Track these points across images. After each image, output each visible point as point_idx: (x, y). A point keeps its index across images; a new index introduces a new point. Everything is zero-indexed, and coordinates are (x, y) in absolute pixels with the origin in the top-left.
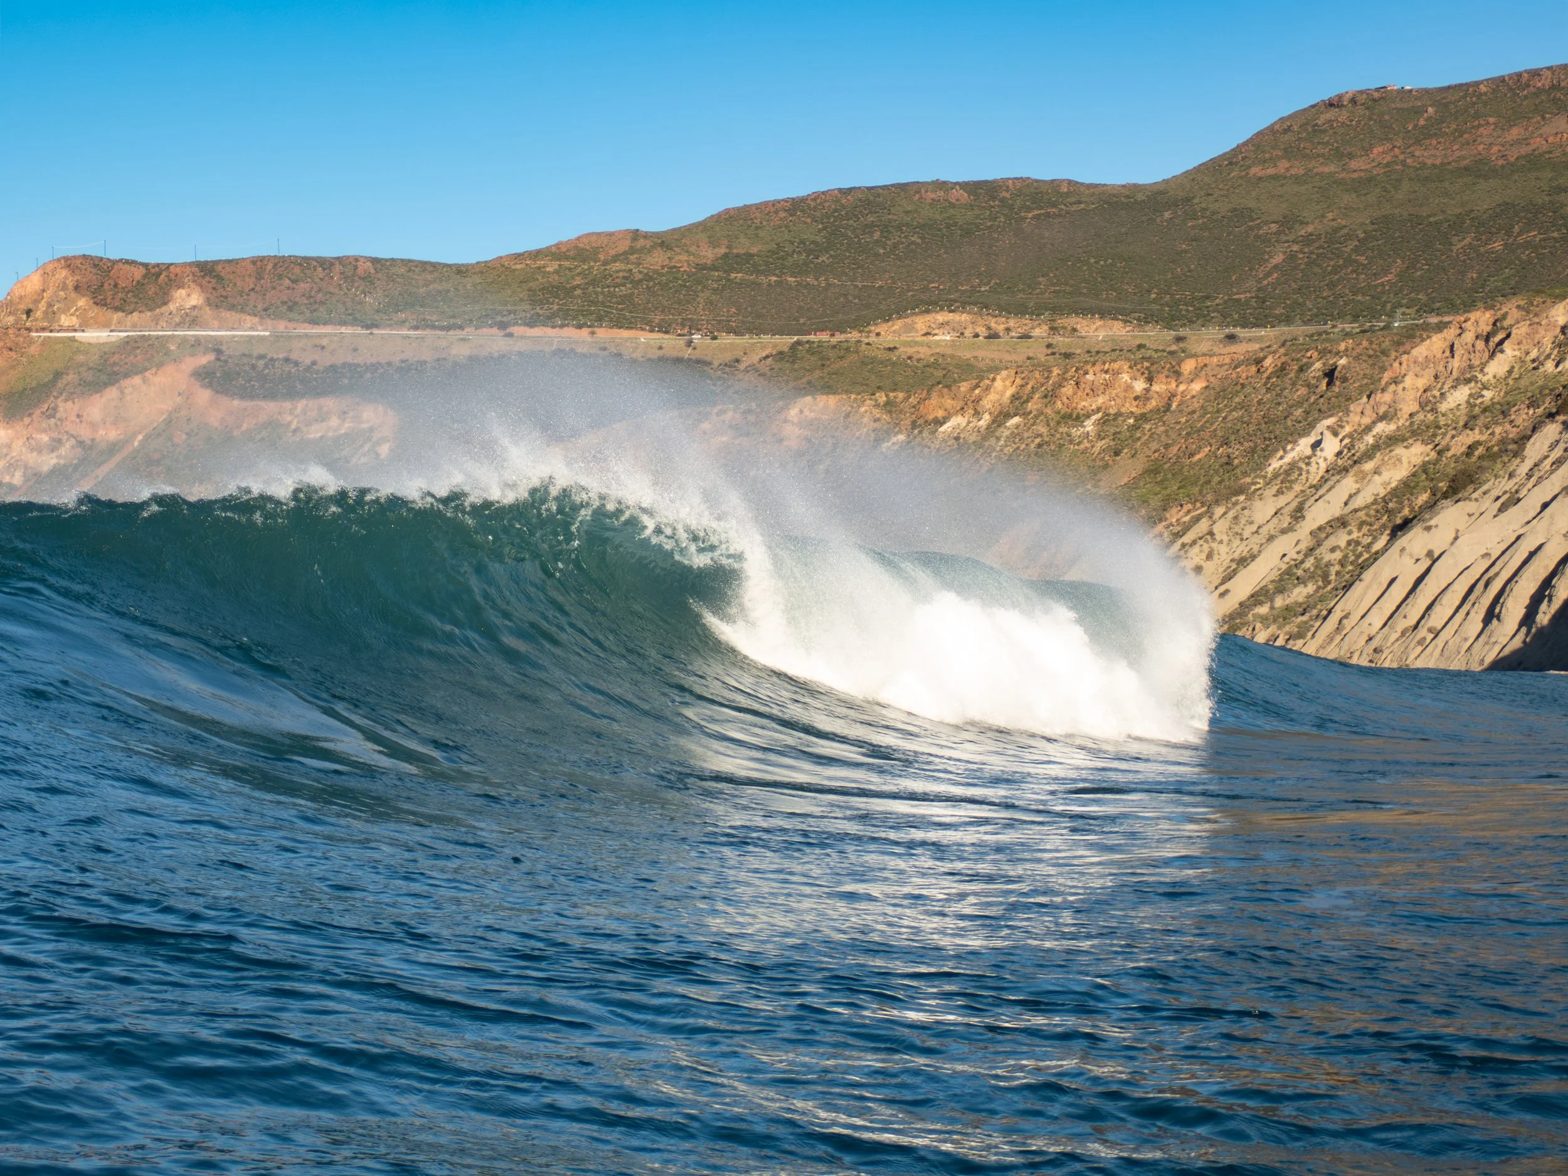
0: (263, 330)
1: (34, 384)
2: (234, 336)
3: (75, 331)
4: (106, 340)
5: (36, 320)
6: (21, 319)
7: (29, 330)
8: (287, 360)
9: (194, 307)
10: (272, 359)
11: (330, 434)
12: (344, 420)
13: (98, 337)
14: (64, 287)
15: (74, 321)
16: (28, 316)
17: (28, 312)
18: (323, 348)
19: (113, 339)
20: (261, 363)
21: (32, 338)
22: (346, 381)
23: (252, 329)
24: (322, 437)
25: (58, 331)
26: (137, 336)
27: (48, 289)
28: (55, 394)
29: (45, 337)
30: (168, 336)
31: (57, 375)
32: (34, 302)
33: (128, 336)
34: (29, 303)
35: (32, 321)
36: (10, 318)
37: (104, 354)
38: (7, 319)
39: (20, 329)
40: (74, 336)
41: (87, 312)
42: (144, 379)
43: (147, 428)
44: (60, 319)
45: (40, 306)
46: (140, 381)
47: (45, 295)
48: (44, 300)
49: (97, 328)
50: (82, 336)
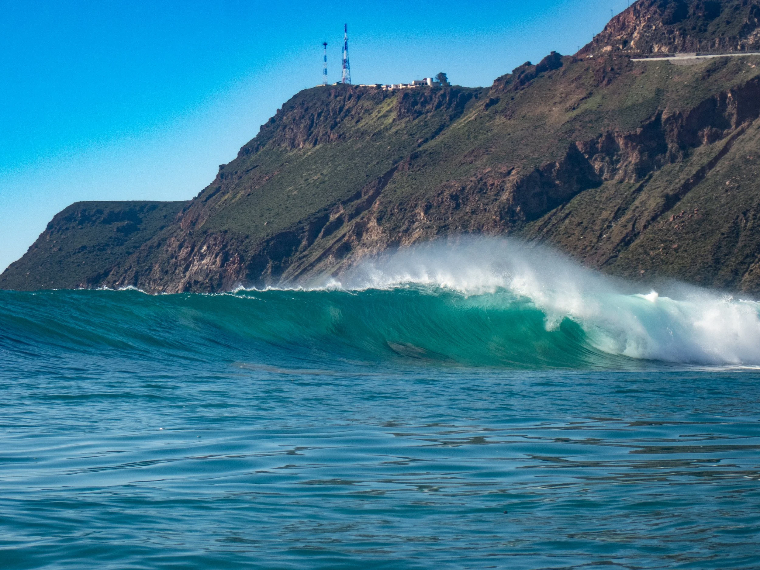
1: (641, 100)
3: (667, 56)
4: (695, 62)
5: (632, 48)
6: (619, 49)
7: (630, 57)
13: (687, 60)
14: (651, 20)
16: (624, 46)
17: (625, 43)
19: (701, 61)
21: (633, 62)
25: (652, 57)
26: (721, 58)
27: (640, 22)
28: (659, 108)
29: (644, 61)
30: (749, 56)
31: (659, 92)
32: (628, 34)
33: (713, 58)
34: (624, 35)
35: (627, 50)
36: (609, 48)
37: (696, 73)
38: (605, 49)
39: (621, 57)
40: (668, 60)
41: (674, 40)
42: (732, 91)
43: (739, 134)
44: (651, 47)
45: (634, 37)
46: (729, 95)
47: (637, 28)
48: (637, 31)
49: (686, 52)
50: (674, 60)
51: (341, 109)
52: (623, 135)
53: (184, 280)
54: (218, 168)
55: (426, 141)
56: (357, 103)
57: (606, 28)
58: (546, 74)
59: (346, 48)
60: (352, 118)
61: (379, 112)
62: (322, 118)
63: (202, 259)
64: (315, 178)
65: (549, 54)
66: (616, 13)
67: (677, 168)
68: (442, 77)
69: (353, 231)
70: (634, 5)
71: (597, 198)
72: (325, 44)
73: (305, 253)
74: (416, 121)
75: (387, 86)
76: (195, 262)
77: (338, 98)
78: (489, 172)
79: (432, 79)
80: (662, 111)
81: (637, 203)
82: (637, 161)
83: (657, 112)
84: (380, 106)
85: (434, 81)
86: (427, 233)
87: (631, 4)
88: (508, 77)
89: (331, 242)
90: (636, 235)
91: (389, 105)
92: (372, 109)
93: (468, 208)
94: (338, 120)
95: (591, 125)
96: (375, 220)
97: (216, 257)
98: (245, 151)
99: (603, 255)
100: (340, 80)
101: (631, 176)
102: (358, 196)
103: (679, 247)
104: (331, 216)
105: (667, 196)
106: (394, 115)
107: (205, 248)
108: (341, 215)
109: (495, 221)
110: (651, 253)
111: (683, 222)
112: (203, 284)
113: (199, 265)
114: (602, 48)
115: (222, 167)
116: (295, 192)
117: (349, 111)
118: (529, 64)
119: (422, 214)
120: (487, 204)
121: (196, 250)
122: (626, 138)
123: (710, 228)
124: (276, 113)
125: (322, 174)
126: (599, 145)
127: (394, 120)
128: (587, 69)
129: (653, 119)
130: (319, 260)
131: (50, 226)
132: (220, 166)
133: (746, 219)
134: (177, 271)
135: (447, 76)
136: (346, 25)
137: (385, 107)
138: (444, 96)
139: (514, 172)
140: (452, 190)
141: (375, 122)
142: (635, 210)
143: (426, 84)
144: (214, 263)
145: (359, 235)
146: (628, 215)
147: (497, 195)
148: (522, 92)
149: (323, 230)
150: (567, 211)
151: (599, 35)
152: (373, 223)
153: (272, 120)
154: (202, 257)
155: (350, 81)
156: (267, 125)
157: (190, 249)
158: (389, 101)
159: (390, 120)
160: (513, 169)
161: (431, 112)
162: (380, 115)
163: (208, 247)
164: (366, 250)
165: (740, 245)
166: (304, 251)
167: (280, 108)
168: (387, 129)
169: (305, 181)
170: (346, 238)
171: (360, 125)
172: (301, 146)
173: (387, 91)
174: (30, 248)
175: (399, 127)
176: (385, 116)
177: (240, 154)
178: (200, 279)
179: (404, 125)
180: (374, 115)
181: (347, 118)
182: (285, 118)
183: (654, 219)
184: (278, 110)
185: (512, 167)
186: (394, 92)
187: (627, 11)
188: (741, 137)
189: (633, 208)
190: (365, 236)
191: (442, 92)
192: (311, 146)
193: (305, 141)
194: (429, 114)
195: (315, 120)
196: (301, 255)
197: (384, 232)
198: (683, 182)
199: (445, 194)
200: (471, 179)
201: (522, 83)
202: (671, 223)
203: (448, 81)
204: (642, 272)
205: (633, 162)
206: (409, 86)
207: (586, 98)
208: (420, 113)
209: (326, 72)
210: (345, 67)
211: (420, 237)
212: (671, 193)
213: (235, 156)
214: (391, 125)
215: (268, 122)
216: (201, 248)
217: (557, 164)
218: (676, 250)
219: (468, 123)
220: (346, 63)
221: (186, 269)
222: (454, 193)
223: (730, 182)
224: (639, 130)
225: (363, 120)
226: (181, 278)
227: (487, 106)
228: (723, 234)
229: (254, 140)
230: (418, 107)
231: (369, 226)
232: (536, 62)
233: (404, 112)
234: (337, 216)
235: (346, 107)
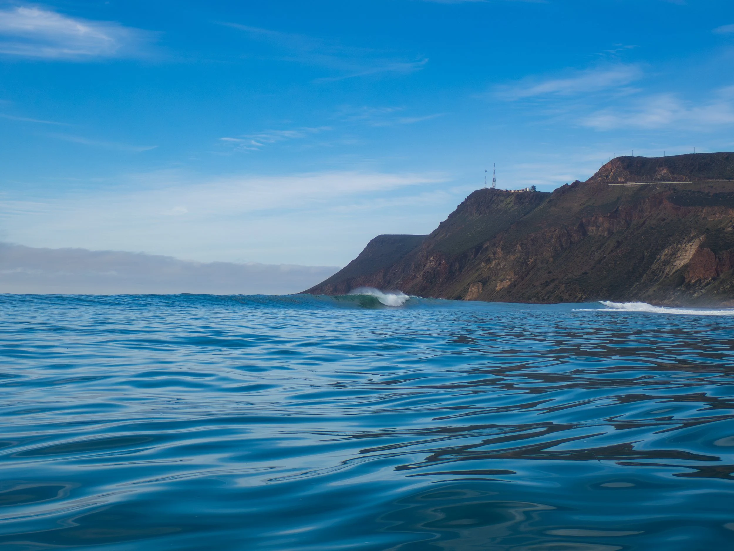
0: (690, 181)
1: (611, 202)
2: (680, 183)
3: (623, 183)
4: (634, 186)
5: (610, 179)
6: (604, 179)
7: (608, 183)
8: (699, 192)
9: (665, 173)
10: (694, 192)
11: (716, 219)
12: (722, 214)
13: (631, 185)
14: (618, 167)
15: (623, 180)
16: (606, 178)
17: (607, 177)
18: (712, 187)
19: (637, 186)
20: (689, 193)
21: (609, 185)
22: (721, 199)
23: (685, 181)
24: (713, 220)
25: (617, 183)
26: (645, 184)
27: (613, 168)
28: (618, 205)
29: (613, 185)
30: (656, 184)
31: (618, 199)
32: (608, 173)
33: (642, 184)
34: (607, 173)
35: (608, 179)
36: (600, 179)
37: (634, 191)
38: (599, 179)
39: (604, 182)
40: (623, 185)
41: (627, 176)
42: (648, 199)
43: (650, 217)
44: (618, 179)
45: (611, 174)
46: (647, 200)
47: (612, 170)
48: (612, 172)
49: (631, 181)
50: (626, 185)
51: (491, 200)
52: (602, 216)
53: (423, 271)
54: (440, 223)
55: (525, 215)
56: (498, 198)
57: (600, 170)
58: (573, 189)
59: (494, 173)
60: (495, 204)
61: (506, 202)
62: (483, 204)
63: (431, 263)
64: (479, 229)
65: (575, 181)
66: (604, 164)
67: (624, 231)
68: (534, 187)
69: (492, 253)
70: (611, 161)
71: (590, 242)
72: (486, 171)
73: (473, 261)
74: (521, 206)
75: (510, 191)
76: (428, 264)
77: (490, 195)
78: (546, 230)
79: (529, 188)
80: (619, 207)
81: (606, 244)
82: (608, 227)
83: (617, 207)
84: (507, 199)
85: (530, 189)
86: (521, 255)
87: (610, 160)
88: (559, 189)
89: (483, 257)
90: (605, 257)
91: (511, 199)
92: (503, 200)
93: (538, 245)
94: (489, 205)
95: (589, 212)
96: (500, 249)
97: (436, 262)
98: (451, 216)
99: (590, 265)
100: (491, 187)
101: (605, 233)
102: (496, 237)
103: (620, 263)
104: (484, 246)
105: (618, 242)
106: (512, 203)
107: (432, 258)
108: (488, 246)
109: (548, 250)
110: (609, 265)
111: (623, 253)
112: (431, 273)
113: (430, 265)
114: (598, 178)
115: (441, 223)
116: (470, 236)
117: (494, 201)
118: (567, 184)
119: (519, 247)
120: (545, 243)
121: (428, 258)
122: (604, 217)
123: (633, 256)
124: (464, 200)
125: (481, 228)
126: (592, 220)
127: (513, 205)
128: (590, 188)
129: (615, 210)
130: (479, 264)
131: (369, 245)
132: (440, 222)
133: (647, 252)
134: (421, 267)
135: (536, 187)
136: (494, 164)
137: (509, 200)
138: (533, 196)
139: (557, 231)
140: (531, 238)
141: (504, 206)
142: (605, 247)
143: (527, 190)
144: (435, 265)
145: (494, 254)
146: (602, 250)
147: (549, 240)
148: (563, 197)
149: (480, 252)
150: (578, 247)
151: (597, 173)
152: (499, 250)
153: (462, 203)
154: (431, 261)
155: (496, 187)
156: (460, 205)
157: (426, 258)
158: (511, 197)
159: (510, 206)
160: (557, 229)
161: (527, 202)
162: (507, 203)
163: (433, 258)
164: (496, 261)
165: (644, 263)
166: (472, 260)
167: (466, 198)
168: (509, 209)
169: (474, 230)
170: (489, 256)
171: (499, 207)
172: (474, 215)
173: (510, 193)
174: (360, 254)
175: (514, 209)
176: (509, 204)
177: (449, 217)
178: (430, 271)
179: (516, 208)
180: (505, 203)
181: (493, 204)
182: (468, 202)
183: (612, 251)
184: (465, 199)
185: (556, 229)
186: (513, 193)
187: (609, 163)
188: (651, 218)
189: (605, 246)
190: (496, 256)
191: (532, 194)
192: (478, 215)
193: (475, 213)
194: (527, 203)
195: (480, 204)
196: (471, 262)
197: (504, 254)
198: (625, 236)
199: (528, 239)
200: (540, 233)
201: (563, 193)
202: (618, 253)
203: (536, 189)
204: (605, 273)
205: (606, 227)
206: (519, 191)
207: (588, 200)
208: (523, 203)
209: (486, 183)
210: (493, 182)
211: (518, 256)
212: (620, 240)
213: (447, 218)
214: (511, 207)
215: (461, 204)
216: (430, 258)
217: (574, 227)
218: (619, 264)
219: (540, 209)
220: (494, 180)
221: (425, 266)
222: (532, 239)
223: (643, 237)
224: (609, 214)
225: (500, 205)
226: (423, 270)
227: (549, 202)
228: (637, 258)
229: (455, 212)
230: (522, 201)
231: (498, 251)
232: (570, 184)
233: (517, 202)
234: (486, 246)
235: (493, 199)
